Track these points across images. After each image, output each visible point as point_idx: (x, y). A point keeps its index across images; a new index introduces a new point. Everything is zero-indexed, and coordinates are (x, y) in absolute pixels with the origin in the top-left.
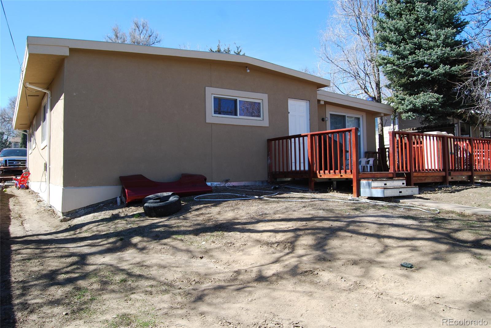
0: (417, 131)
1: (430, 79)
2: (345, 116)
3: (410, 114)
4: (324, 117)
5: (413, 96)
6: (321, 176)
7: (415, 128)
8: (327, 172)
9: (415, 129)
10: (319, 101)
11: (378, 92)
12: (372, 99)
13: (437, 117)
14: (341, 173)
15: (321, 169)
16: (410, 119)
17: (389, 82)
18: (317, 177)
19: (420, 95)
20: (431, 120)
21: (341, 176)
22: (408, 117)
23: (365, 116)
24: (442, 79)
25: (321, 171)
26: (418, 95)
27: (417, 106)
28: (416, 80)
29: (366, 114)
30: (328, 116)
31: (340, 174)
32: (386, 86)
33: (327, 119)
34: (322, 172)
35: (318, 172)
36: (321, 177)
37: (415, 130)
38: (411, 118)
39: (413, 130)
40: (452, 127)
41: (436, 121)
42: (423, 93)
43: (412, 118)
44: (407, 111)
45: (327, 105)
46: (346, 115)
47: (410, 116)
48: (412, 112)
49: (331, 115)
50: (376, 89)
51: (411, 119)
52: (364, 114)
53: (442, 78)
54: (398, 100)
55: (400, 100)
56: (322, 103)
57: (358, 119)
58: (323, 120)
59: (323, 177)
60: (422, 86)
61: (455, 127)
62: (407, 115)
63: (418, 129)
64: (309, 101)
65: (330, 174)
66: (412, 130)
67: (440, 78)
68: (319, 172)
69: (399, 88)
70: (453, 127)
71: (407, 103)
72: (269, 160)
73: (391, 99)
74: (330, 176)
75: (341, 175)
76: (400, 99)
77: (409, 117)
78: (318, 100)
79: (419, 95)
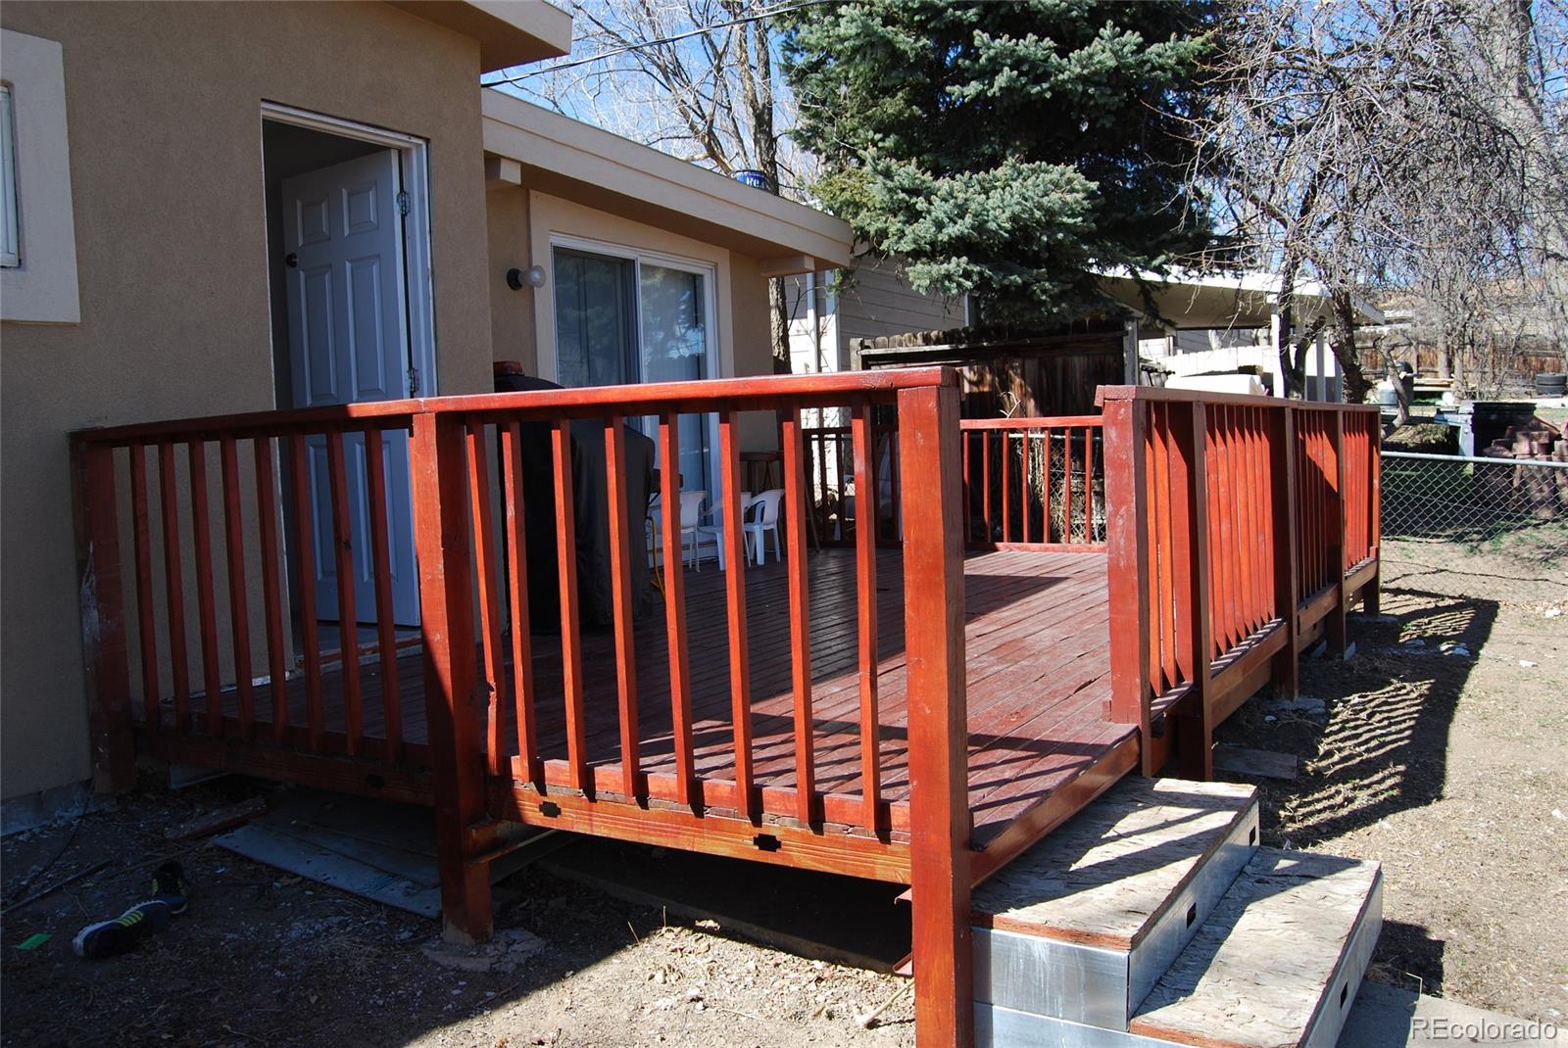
0: (946, 347)
1: (1048, 95)
2: (632, 262)
3: (956, 264)
4: (522, 267)
5: (967, 173)
6: (551, 810)
7: (934, 334)
8: (611, 776)
9: (937, 337)
10: (492, 161)
11: (765, 157)
12: (761, 180)
13: (1070, 286)
14: (766, 816)
15: (551, 741)
16: (949, 289)
17: (803, 122)
18: (515, 813)
19: (1000, 172)
20: (1044, 298)
21: (768, 843)
22: (943, 284)
23: (728, 265)
24: (1101, 101)
25: (549, 764)
26: (987, 172)
27: (992, 226)
28: (980, 94)
29: (731, 256)
30: (543, 258)
31: (757, 821)
32: (797, 135)
33: (536, 276)
34: (561, 771)
35: (519, 766)
36: (554, 824)
37: (938, 342)
38: (955, 285)
39: (927, 340)
40: (1110, 335)
41: (1063, 305)
42: (1014, 166)
43: (959, 285)
44: (932, 252)
45: (533, 193)
46: (641, 258)
47: (948, 277)
48: (965, 259)
49: (560, 253)
50: (756, 141)
51: (954, 291)
52: (723, 258)
53: (1102, 94)
54: (890, 190)
55: (902, 195)
56: (511, 174)
57: (694, 281)
58: (514, 280)
59: (574, 820)
60: (989, 134)
61: (1127, 333)
62: (938, 269)
63: (947, 337)
64: (427, 141)
65: (643, 801)
66: (920, 341)
67: (1092, 97)
68: (537, 776)
69: (878, 136)
70: (1118, 334)
71: (940, 209)
72: (95, 614)
73: (843, 190)
74: (643, 828)
75: (764, 831)
76: (904, 190)
77: (947, 283)
78: (486, 153)
79: (992, 171)
